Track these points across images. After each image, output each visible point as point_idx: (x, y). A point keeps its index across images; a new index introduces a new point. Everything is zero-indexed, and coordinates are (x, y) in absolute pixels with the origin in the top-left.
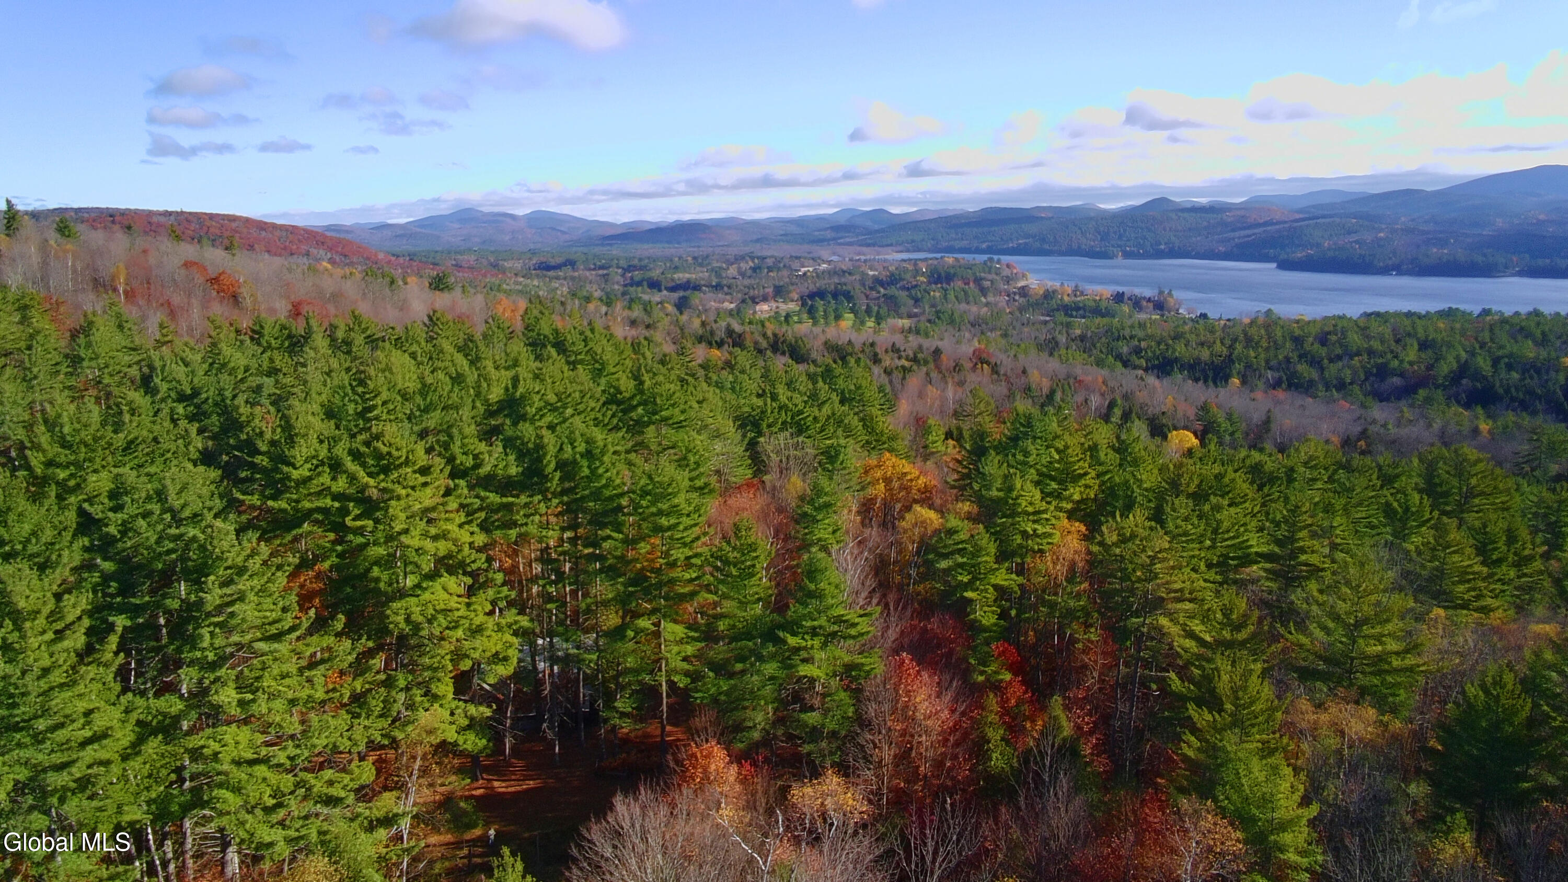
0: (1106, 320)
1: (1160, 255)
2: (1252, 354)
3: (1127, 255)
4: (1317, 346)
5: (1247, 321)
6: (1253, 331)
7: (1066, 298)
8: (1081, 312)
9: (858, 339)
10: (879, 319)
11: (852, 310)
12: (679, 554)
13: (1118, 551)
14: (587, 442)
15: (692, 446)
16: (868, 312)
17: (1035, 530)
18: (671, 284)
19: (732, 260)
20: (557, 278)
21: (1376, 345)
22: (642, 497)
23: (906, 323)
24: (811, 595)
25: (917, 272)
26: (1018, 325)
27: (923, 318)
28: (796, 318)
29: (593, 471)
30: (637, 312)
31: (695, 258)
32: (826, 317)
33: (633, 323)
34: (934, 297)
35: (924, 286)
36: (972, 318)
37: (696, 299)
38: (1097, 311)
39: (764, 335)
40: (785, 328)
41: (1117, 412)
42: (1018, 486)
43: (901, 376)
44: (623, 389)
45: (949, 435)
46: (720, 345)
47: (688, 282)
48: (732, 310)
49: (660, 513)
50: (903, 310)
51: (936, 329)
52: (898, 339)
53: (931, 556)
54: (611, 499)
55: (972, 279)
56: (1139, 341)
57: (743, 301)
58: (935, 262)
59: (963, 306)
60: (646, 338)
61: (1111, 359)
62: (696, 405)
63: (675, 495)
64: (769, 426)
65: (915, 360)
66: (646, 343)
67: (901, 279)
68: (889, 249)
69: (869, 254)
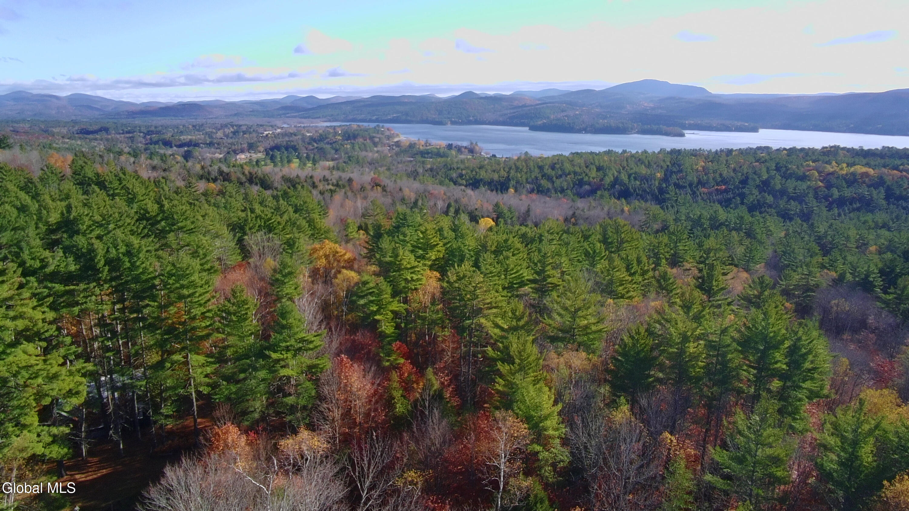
0: (443, 159)
1: (470, 123)
2: (519, 175)
3: (453, 123)
4: (550, 170)
5: (515, 158)
6: (519, 164)
7: (421, 147)
8: (430, 155)
9: (303, 174)
10: (315, 162)
11: (298, 157)
12: (197, 311)
13: (457, 285)
14: (127, 246)
15: (200, 244)
16: (308, 158)
17: (412, 278)
18: (178, 143)
19: (219, 126)
20: (96, 139)
21: (577, 169)
22: (169, 278)
23: (331, 164)
24: (283, 327)
25: (336, 133)
26: (396, 163)
27: (341, 161)
28: (263, 163)
29: (133, 264)
30: (156, 161)
31: (193, 126)
32: (282, 161)
33: (154, 168)
34: (347, 148)
35: (340, 142)
36: (369, 160)
37: (197, 152)
38: (438, 154)
39: (243, 173)
40: (256, 169)
41: (452, 210)
42: (401, 253)
43: (329, 195)
44: (150, 210)
45: (360, 228)
46: (215, 180)
47: (191, 141)
48: (221, 159)
49: (182, 287)
50: (329, 156)
51: (349, 167)
52: (327, 173)
53: (354, 298)
54: (147, 281)
55: (368, 137)
56: (462, 170)
57: (228, 153)
58: (346, 128)
59: (364, 153)
60: (163, 178)
61: (447, 181)
62: (201, 218)
63: (191, 274)
64: (250, 229)
65: (337, 185)
66: (163, 181)
67: (327, 138)
68: (318, 120)
69: (306, 123)
